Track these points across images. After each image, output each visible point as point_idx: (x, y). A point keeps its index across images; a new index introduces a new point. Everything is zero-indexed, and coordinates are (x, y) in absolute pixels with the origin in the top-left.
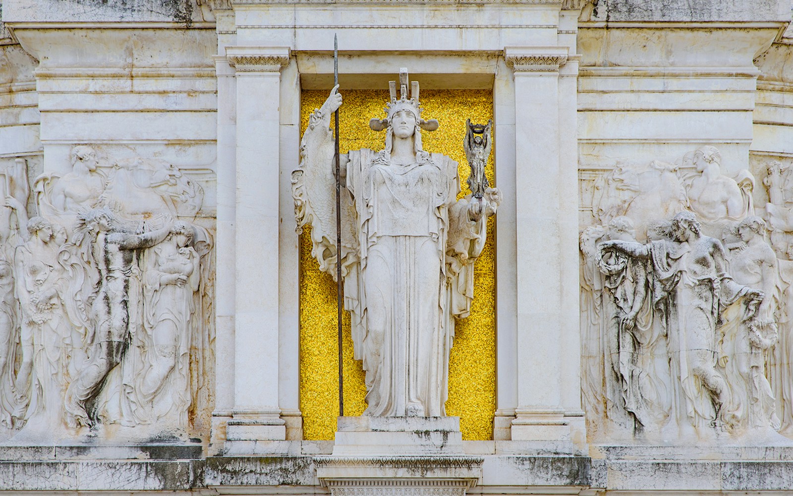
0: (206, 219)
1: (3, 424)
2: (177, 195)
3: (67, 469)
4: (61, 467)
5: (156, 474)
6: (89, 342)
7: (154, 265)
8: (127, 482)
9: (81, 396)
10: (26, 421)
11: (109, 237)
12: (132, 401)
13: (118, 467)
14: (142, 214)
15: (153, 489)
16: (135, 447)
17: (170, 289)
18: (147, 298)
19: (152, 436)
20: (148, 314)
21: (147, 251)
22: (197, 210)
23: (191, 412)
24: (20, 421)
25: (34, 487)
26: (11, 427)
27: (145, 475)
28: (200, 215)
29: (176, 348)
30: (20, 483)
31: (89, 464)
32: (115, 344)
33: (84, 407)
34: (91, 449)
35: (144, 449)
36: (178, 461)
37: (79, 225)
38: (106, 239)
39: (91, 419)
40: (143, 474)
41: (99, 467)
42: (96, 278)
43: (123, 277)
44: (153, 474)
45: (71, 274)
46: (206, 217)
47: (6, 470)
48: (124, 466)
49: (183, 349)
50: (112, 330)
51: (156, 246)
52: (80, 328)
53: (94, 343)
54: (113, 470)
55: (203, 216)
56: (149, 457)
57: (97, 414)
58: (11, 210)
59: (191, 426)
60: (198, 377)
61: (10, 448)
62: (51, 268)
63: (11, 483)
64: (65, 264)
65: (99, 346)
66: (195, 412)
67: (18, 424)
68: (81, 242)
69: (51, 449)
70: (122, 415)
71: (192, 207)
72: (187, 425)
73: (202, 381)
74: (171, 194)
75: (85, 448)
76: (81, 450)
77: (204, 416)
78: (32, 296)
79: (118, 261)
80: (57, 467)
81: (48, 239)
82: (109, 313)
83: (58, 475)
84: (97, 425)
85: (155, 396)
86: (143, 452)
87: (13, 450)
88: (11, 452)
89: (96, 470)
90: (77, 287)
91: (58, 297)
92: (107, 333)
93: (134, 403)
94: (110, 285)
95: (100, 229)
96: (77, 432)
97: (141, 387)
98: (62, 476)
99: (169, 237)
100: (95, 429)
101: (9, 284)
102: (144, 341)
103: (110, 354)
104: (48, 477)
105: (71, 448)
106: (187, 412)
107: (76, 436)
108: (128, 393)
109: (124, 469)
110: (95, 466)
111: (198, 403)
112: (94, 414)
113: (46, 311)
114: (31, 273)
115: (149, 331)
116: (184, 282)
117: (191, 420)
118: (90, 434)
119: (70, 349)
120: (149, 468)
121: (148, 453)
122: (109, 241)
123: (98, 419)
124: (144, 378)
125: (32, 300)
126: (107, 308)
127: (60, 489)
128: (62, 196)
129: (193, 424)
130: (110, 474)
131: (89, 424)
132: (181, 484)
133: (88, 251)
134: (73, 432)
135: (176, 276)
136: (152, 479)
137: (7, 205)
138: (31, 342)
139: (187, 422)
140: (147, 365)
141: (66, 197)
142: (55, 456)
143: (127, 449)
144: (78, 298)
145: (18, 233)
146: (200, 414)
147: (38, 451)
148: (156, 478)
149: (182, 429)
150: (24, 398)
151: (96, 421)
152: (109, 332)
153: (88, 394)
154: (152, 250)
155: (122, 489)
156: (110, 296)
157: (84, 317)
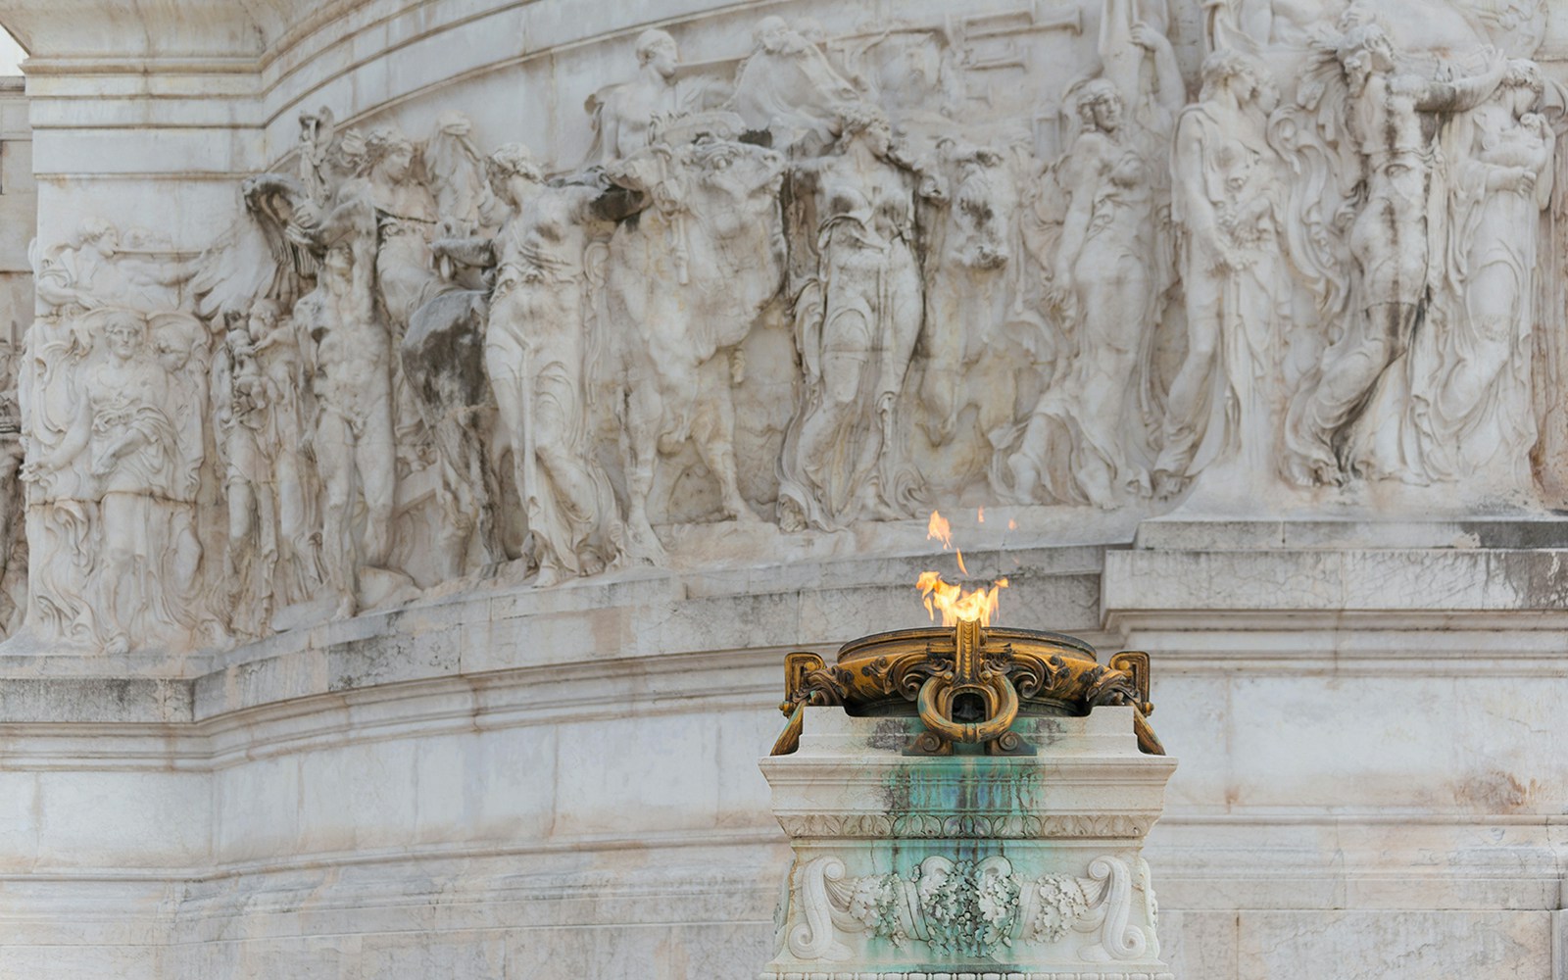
0: (1553, 65)
1: (1131, 489)
2: (1493, 15)
3: (1320, 566)
4: (1310, 561)
5: (1507, 577)
6: (1337, 308)
7: (1468, 150)
8: (1447, 594)
9: (1326, 420)
10: (1191, 478)
11: (1395, 82)
12: (1424, 433)
13: (1427, 562)
14: (1429, 50)
15: (1502, 607)
16: (1449, 523)
17: (1503, 199)
18: (1456, 217)
19: (1470, 505)
20: (1457, 252)
21: (1457, 119)
22: (1536, 44)
23: (1535, 459)
24: (1173, 481)
25: (1252, 604)
26: (1150, 493)
27: (1485, 578)
28: (1540, 57)
29: (1513, 322)
30: (1223, 594)
31: (1368, 556)
32: (1404, 309)
33: (1329, 442)
34: (1358, 528)
35: (1468, 527)
36: (1553, 551)
37: (1315, 66)
38: (1388, 88)
39: (1341, 469)
40: (1481, 576)
41: (1389, 563)
42: (1352, 174)
43: (1423, 166)
44: (1502, 577)
45: (1297, 168)
46: (1553, 61)
47: (1193, 567)
48: (1441, 560)
49: (1525, 329)
50: (1401, 279)
51: (1476, 109)
52: (1316, 281)
53: (1349, 313)
54: (1418, 569)
55: (1546, 57)
56: (1479, 544)
57: (1354, 459)
58: (1143, 51)
59: (1538, 486)
60: (1546, 387)
61: (1190, 524)
62: (1257, 157)
63: (1204, 595)
64: (1285, 148)
65: (1362, 316)
66: (1542, 459)
67: (1169, 486)
68: (1319, 103)
69: (1273, 527)
70: (1403, 460)
71: (1526, 40)
72: (1531, 485)
73: (1554, 395)
74: (1481, 13)
75: (1345, 524)
76: (1338, 527)
77: (1560, 466)
78: (1221, 213)
79: (1411, 132)
80: (1301, 560)
81: (1247, 96)
82: (1394, 242)
83: (1302, 578)
84: (1355, 482)
85: (1465, 424)
86: (1467, 532)
87: (1195, 529)
88: (1192, 533)
89: (1382, 567)
90: (1312, 196)
91: (1272, 217)
92: (1390, 285)
93: (1429, 435)
94: (1396, 182)
95: (1374, 67)
96: (1316, 497)
97: (1440, 404)
98: (1311, 581)
99: (1499, 93)
100: (1350, 490)
101: (1145, 202)
102: (1445, 308)
103: (1393, 331)
104: (1281, 580)
105: (1317, 524)
106: (1527, 458)
107: (1315, 504)
108: (1419, 415)
109: (1440, 566)
110: (1379, 558)
111: (1548, 439)
112: (1347, 458)
113: (1249, 245)
114: (1219, 165)
115: (1458, 289)
116: (1531, 185)
117: (1537, 474)
118: (1342, 499)
119: (1288, 328)
120: (1493, 564)
121: (1476, 536)
122: (1394, 89)
123: (1353, 468)
124: (1446, 385)
125: (1221, 221)
126: (1390, 234)
127: (1306, 607)
128: (1267, 13)
129: (1541, 483)
130: (1411, 576)
131: (1338, 481)
132: (1560, 598)
133: (1336, 119)
134: (1306, 495)
135: (1518, 171)
136: (1499, 587)
137: (1137, 41)
138: (1214, 310)
139: (1530, 478)
140: (1449, 361)
141: (1274, 13)
142: (1284, 541)
143: (1434, 528)
144: (1314, 217)
145: (1158, 100)
146: (1551, 464)
147: (1248, 531)
148: (1508, 584)
149: (1523, 491)
150: (1186, 432)
151: (1350, 473)
152: (1396, 282)
153: (1340, 417)
154: (1468, 116)
155: (1437, 607)
156: (1397, 205)
157: (1324, 258)
